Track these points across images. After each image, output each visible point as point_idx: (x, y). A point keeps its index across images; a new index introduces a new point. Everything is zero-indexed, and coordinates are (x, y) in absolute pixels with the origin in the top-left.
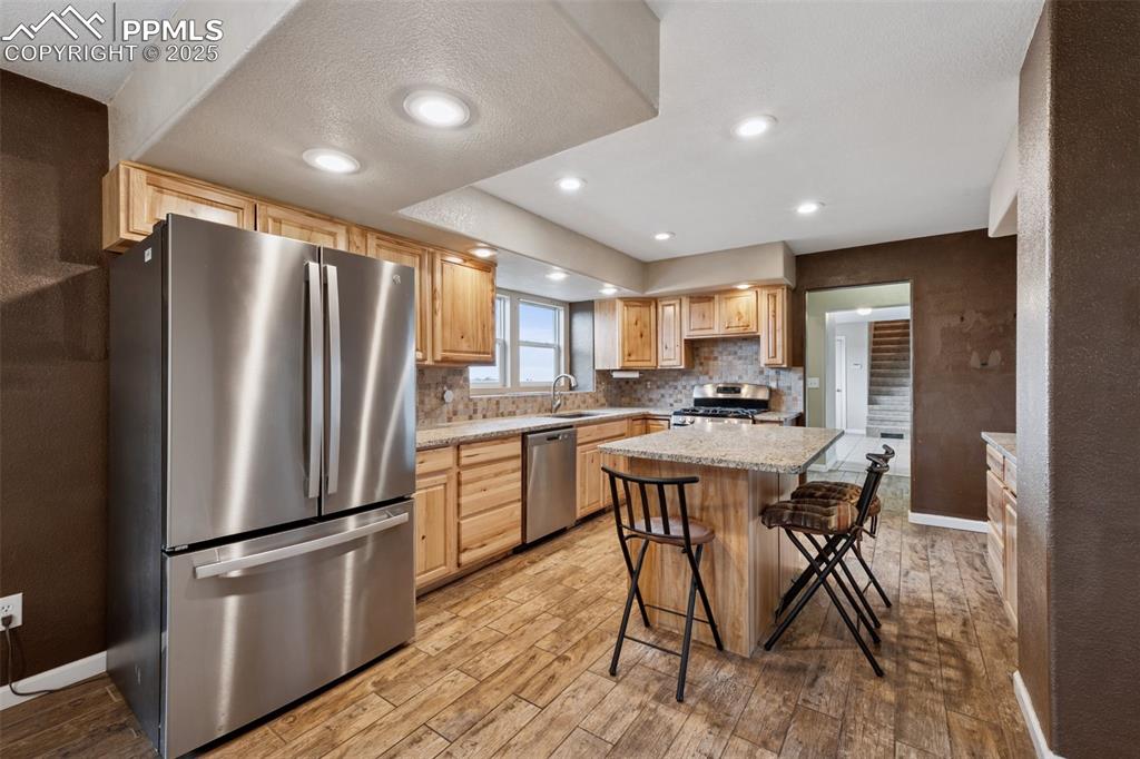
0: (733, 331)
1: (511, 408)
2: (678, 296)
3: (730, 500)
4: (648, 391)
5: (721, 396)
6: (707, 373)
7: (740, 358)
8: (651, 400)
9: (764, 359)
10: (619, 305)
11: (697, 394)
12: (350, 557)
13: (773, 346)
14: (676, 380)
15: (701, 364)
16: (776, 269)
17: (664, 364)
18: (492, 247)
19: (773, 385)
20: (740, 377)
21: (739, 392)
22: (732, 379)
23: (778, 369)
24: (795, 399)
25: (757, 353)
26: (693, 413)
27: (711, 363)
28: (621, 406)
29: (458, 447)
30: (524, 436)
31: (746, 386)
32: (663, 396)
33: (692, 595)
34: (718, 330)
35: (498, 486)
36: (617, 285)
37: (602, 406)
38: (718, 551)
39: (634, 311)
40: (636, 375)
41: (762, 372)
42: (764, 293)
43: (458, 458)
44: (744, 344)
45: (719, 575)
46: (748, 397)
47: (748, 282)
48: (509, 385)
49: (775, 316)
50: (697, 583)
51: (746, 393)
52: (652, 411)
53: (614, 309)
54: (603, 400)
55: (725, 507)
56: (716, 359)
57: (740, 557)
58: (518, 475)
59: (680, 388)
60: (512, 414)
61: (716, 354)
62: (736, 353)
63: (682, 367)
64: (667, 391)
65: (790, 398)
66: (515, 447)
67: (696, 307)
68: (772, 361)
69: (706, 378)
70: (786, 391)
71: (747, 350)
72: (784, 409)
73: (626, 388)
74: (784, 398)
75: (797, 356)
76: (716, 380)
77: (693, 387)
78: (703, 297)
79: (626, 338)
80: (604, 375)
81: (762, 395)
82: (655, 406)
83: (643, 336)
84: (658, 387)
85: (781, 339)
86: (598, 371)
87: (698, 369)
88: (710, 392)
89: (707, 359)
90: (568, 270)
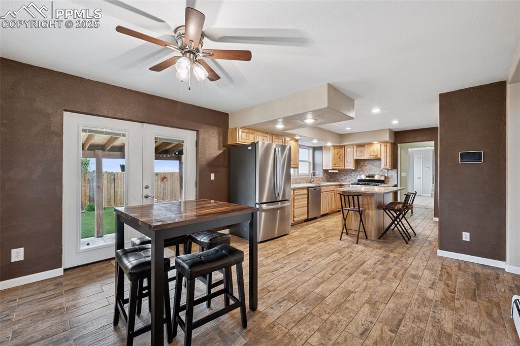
0: (372, 157)
1: (300, 181)
2: (353, 145)
3: (370, 202)
4: (341, 177)
5: (367, 178)
6: (362, 171)
7: (374, 166)
8: (342, 180)
9: (383, 166)
10: (332, 148)
11: (359, 178)
12: (279, 211)
13: (386, 161)
14: (351, 173)
15: (360, 168)
16: (387, 137)
17: (347, 168)
18: (300, 136)
19: (386, 175)
20: (374, 172)
21: (374, 177)
22: (371, 173)
23: (388, 170)
24: (394, 180)
25: (381, 164)
26: (357, 184)
27: (364, 167)
28: (331, 182)
29: (294, 190)
30: (308, 188)
31: (377, 176)
32: (346, 179)
33: (360, 223)
34: (366, 157)
35: (302, 201)
36: (332, 143)
37: (325, 181)
38: (366, 215)
39: (337, 150)
40: (337, 171)
41: (382, 171)
42: (383, 145)
43: (294, 193)
44: (376, 161)
45: (367, 221)
46: (378, 179)
47: (377, 141)
48: (296, 174)
49: (386, 152)
50: (361, 220)
51: (376, 178)
52: (343, 183)
53: (330, 150)
54: (325, 180)
55: (368, 204)
56: (366, 166)
57: (372, 216)
58: (307, 199)
59: (352, 176)
60: (300, 183)
61: (366, 164)
62: (373, 164)
63: (354, 169)
64: (348, 177)
65: (392, 179)
66: (306, 192)
67: (358, 148)
68: (385, 167)
69: (362, 173)
70: (391, 177)
71: (377, 163)
72: (390, 183)
73: (333, 176)
74: (390, 179)
75: (394, 165)
76: (366, 173)
77: (357, 176)
78: (362, 146)
79: (334, 159)
80: (326, 171)
81: (383, 178)
82: (343, 182)
83: (340, 158)
84: (345, 176)
85: (389, 160)
86: (324, 170)
87: (359, 169)
88: (363, 177)
89: (363, 166)
90: (318, 140)
